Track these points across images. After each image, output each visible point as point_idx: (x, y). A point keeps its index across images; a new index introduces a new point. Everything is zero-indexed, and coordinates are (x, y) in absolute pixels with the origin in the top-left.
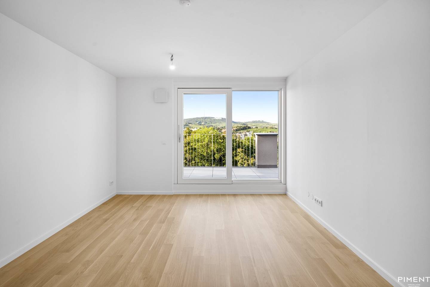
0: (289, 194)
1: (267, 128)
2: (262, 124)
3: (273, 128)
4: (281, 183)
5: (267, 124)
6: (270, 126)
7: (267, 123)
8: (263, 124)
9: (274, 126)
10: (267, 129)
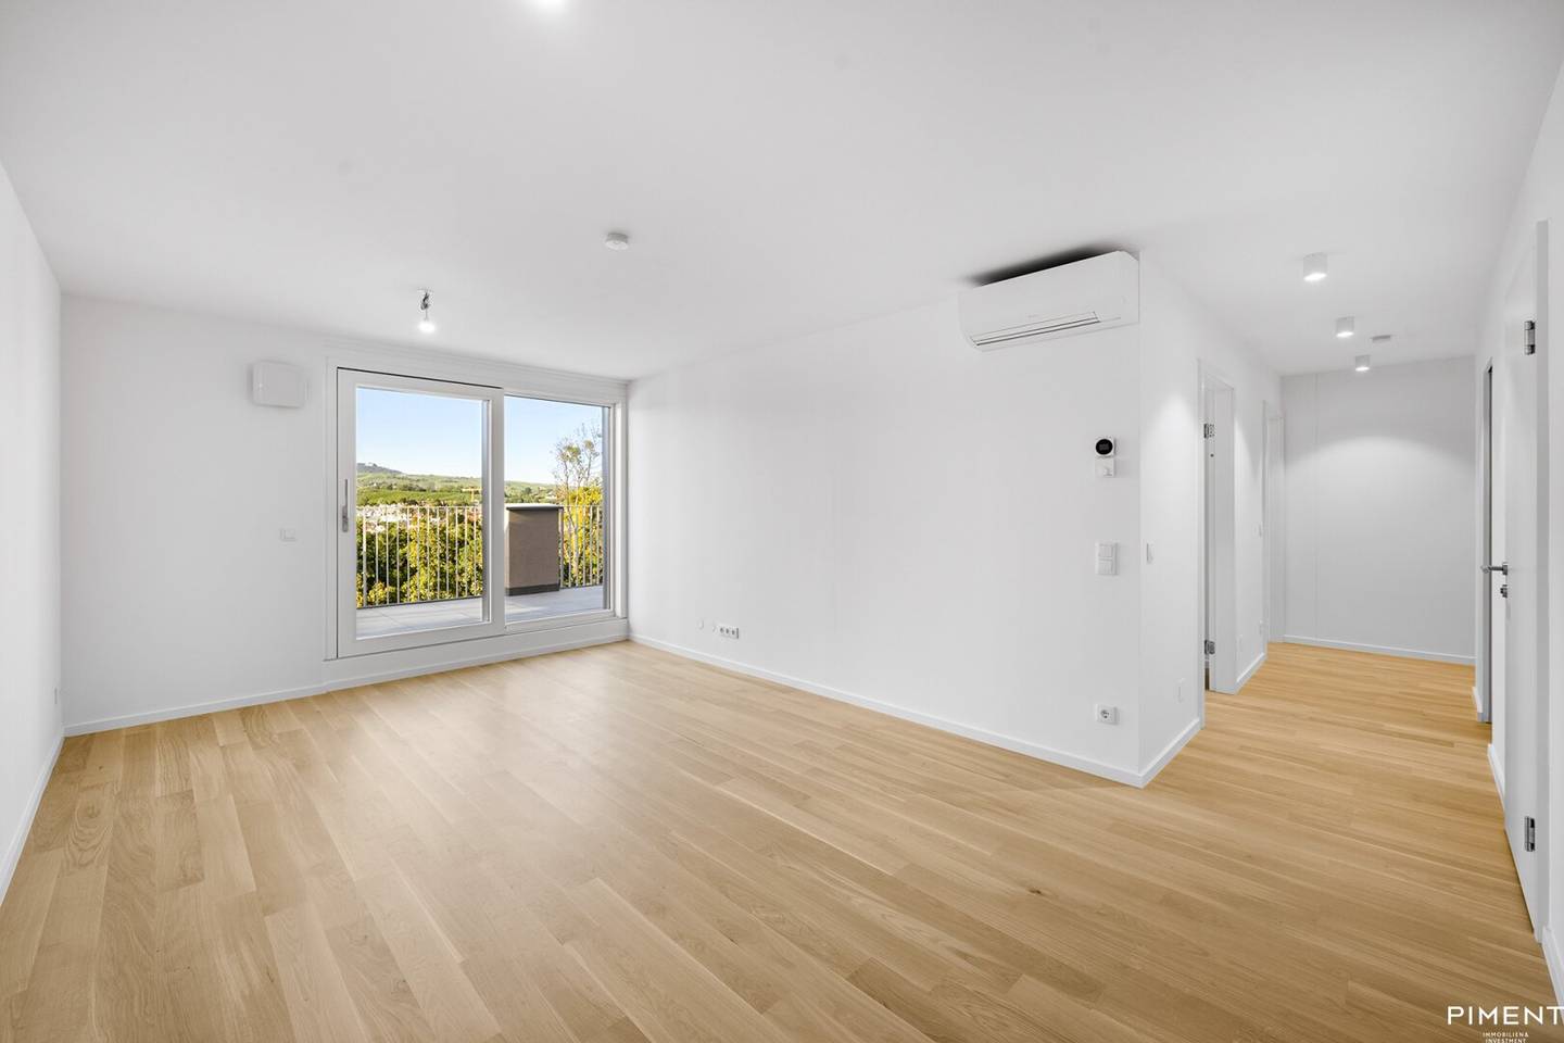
0: (639, 635)
1: (390, 488)
2: (370, 475)
3: (410, 489)
4: (615, 615)
5: (389, 474)
6: (402, 483)
7: (391, 471)
8: (377, 475)
9: (415, 484)
10: (389, 491)
